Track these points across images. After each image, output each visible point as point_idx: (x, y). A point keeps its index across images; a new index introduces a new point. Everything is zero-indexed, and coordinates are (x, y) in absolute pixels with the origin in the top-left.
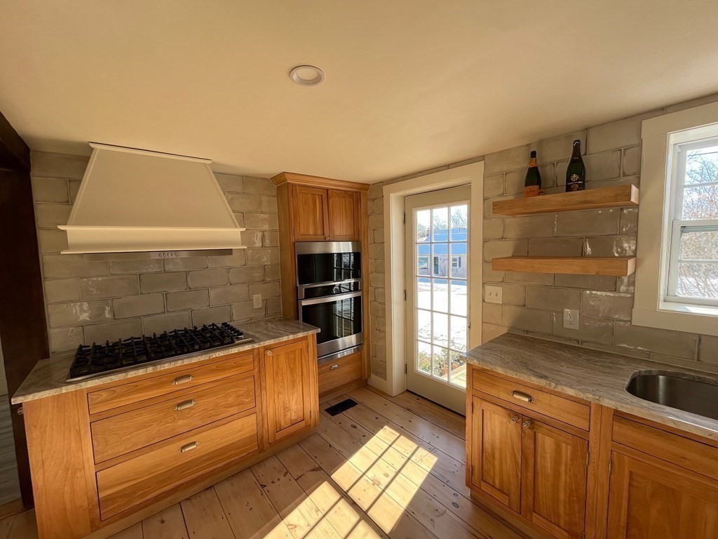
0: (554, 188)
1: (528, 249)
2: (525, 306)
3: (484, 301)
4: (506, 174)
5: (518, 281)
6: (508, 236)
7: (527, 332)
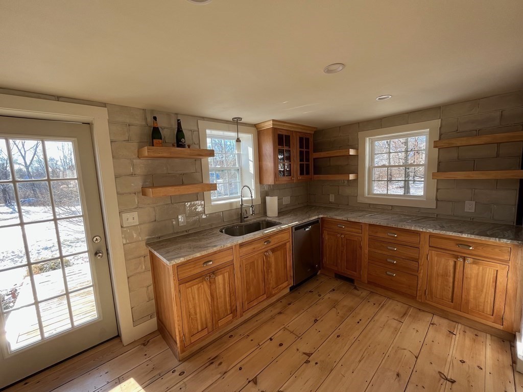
0: (164, 144)
1: (153, 181)
2: (155, 221)
3: (122, 227)
4: (129, 125)
5: (149, 204)
6: (137, 173)
7: (159, 237)
